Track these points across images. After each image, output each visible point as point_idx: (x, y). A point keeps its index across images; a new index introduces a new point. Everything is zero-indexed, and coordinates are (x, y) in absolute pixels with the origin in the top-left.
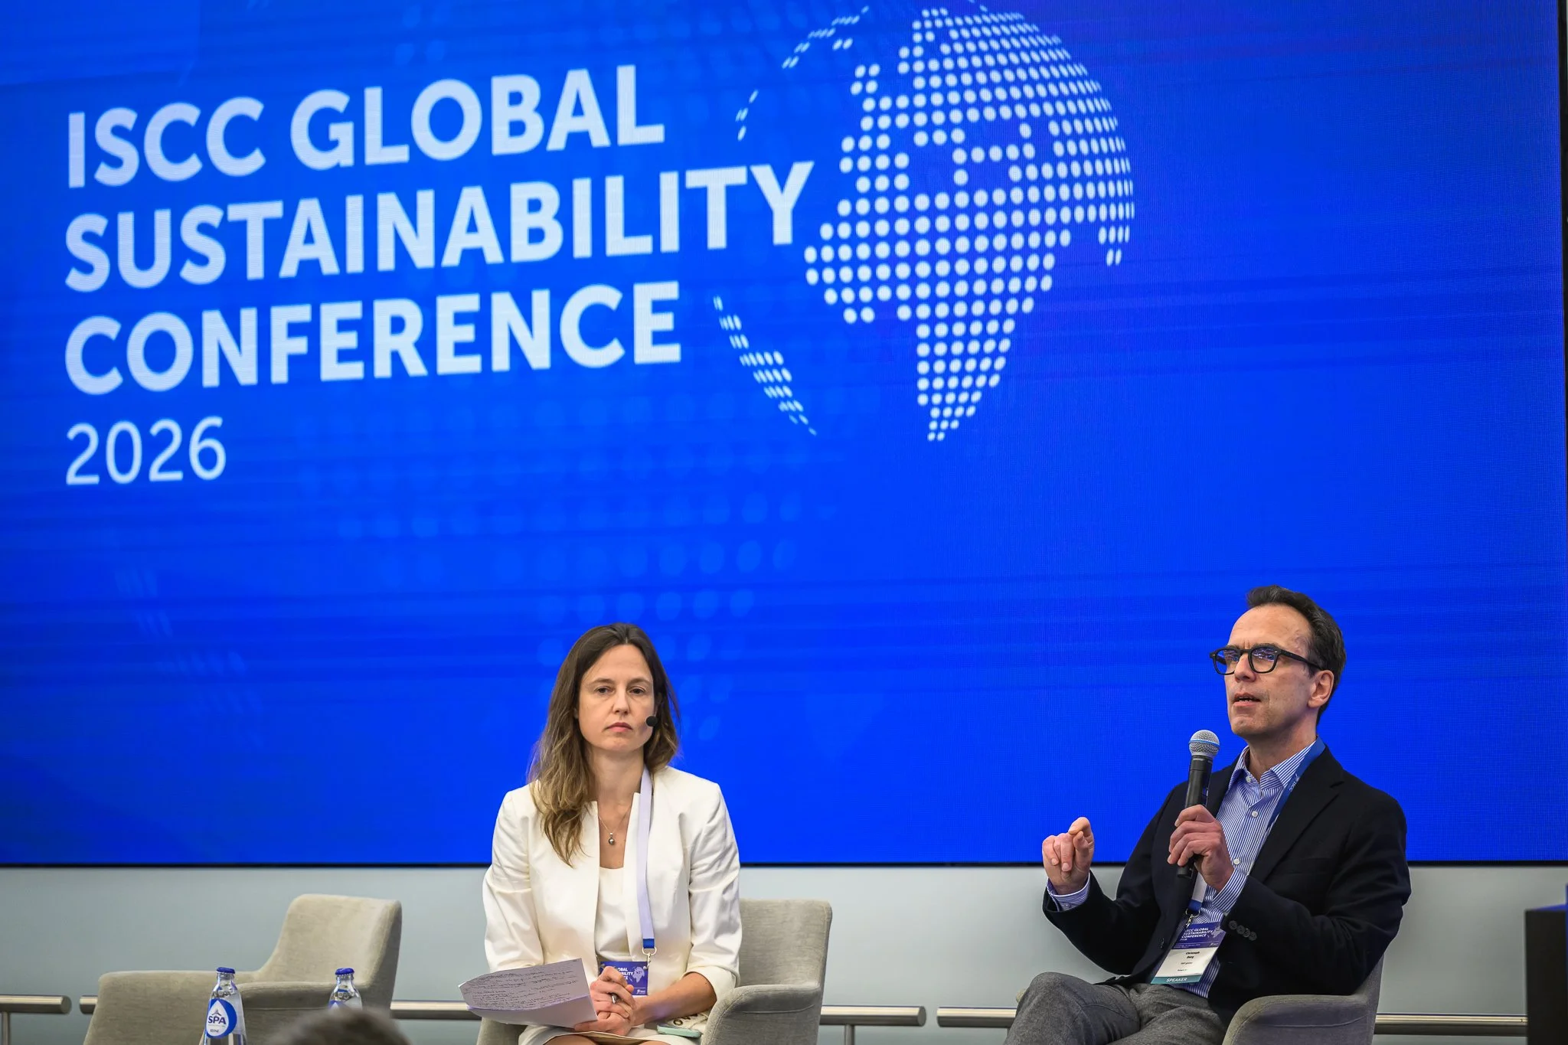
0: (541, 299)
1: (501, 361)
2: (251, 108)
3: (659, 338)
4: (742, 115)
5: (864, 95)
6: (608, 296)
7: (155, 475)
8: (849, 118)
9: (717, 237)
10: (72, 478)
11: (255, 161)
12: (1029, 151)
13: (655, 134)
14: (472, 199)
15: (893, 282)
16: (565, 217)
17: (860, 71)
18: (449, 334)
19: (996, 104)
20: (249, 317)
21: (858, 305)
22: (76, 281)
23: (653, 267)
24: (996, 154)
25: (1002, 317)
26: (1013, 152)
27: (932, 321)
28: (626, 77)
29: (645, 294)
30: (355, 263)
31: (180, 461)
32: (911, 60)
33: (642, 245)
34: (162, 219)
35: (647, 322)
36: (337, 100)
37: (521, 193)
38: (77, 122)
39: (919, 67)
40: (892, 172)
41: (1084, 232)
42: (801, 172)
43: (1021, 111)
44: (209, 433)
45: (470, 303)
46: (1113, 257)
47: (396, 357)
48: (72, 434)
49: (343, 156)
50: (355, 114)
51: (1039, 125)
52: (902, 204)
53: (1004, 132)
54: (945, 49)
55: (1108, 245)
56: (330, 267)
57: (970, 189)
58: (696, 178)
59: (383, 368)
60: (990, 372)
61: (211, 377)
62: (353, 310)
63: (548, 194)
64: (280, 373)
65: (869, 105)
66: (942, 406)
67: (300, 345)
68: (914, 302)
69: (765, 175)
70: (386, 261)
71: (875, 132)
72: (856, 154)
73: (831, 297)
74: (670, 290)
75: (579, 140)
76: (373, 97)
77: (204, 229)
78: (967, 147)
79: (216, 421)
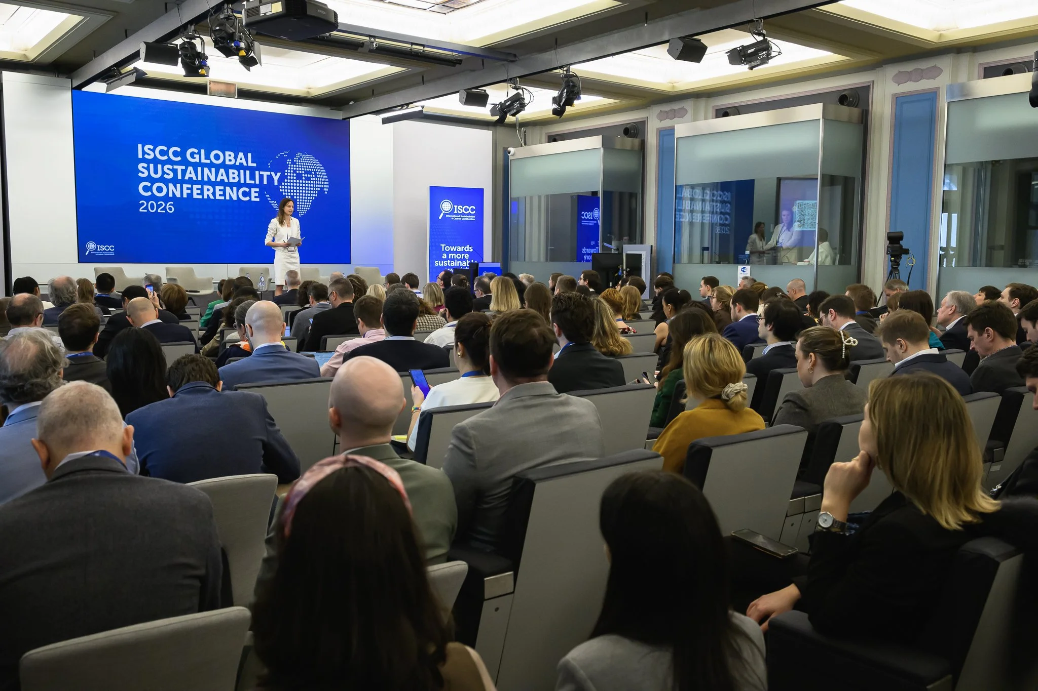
0: (235, 189)
1: (228, 198)
2: (179, 150)
3: (256, 197)
4: (269, 164)
5: (289, 164)
6: (247, 190)
7: (159, 211)
8: (287, 167)
9: (265, 182)
10: (141, 210)
11: (179, 159)
12: (314, 176)
13: (255, 165)
14: (222, 171)
15: (293, 193)
16: (239, 175)
17: (288, 160)
18: (218, 193)
19: (309, 168)
20: (178, 186)
21: (288, 195)
22: (140, 174)
23: (255, 186)
24: (309, 176)
25: (310, 199)
26: (311, 176)
27: (299, 199)
28: (249, 155)
29: (253, 190)
30: (200, 179)
31: (164, 209)
32: (296, 160)
33: (253, 182)
34: (160, 166)
35: (253, 195)
36: (196, 151)
37: (231, 171)
38: (140, 146)
39: (297, 161)
40: (293, 176)
41: (322, 189)
42: (279, 174)
43: (312, 170)
44: (170, 205)
45: (222, 188)
46: (326, 193)
47: (208, 195)
48: (140, 202)
49: (197, 160)
50: (199, 153)
51: (315, 172)
52: (295, 181)
53: (310, 173)
54: (301, 159)
55: (325, 191)
56: (195, 178)
57: (305, 180)
58: (262, 173)
59: (205, 197)
60: (308, 207)
61: (171, 195)
62: (200, 187)
63: (236, 172)
64: (185, 196)
65: (289, 166)
66: (301, 211)
67: (189, 191)
68: (297, 196)
69: (273, 174)
70: (206, 179)
71: (290, 170)
72: (288, 173)
73: (284, 194)
74: (257, 190)
75: (241, 164)
76: (203, 151)
77: (168, 169)
78: (305, 174)
79: (172, 203)
